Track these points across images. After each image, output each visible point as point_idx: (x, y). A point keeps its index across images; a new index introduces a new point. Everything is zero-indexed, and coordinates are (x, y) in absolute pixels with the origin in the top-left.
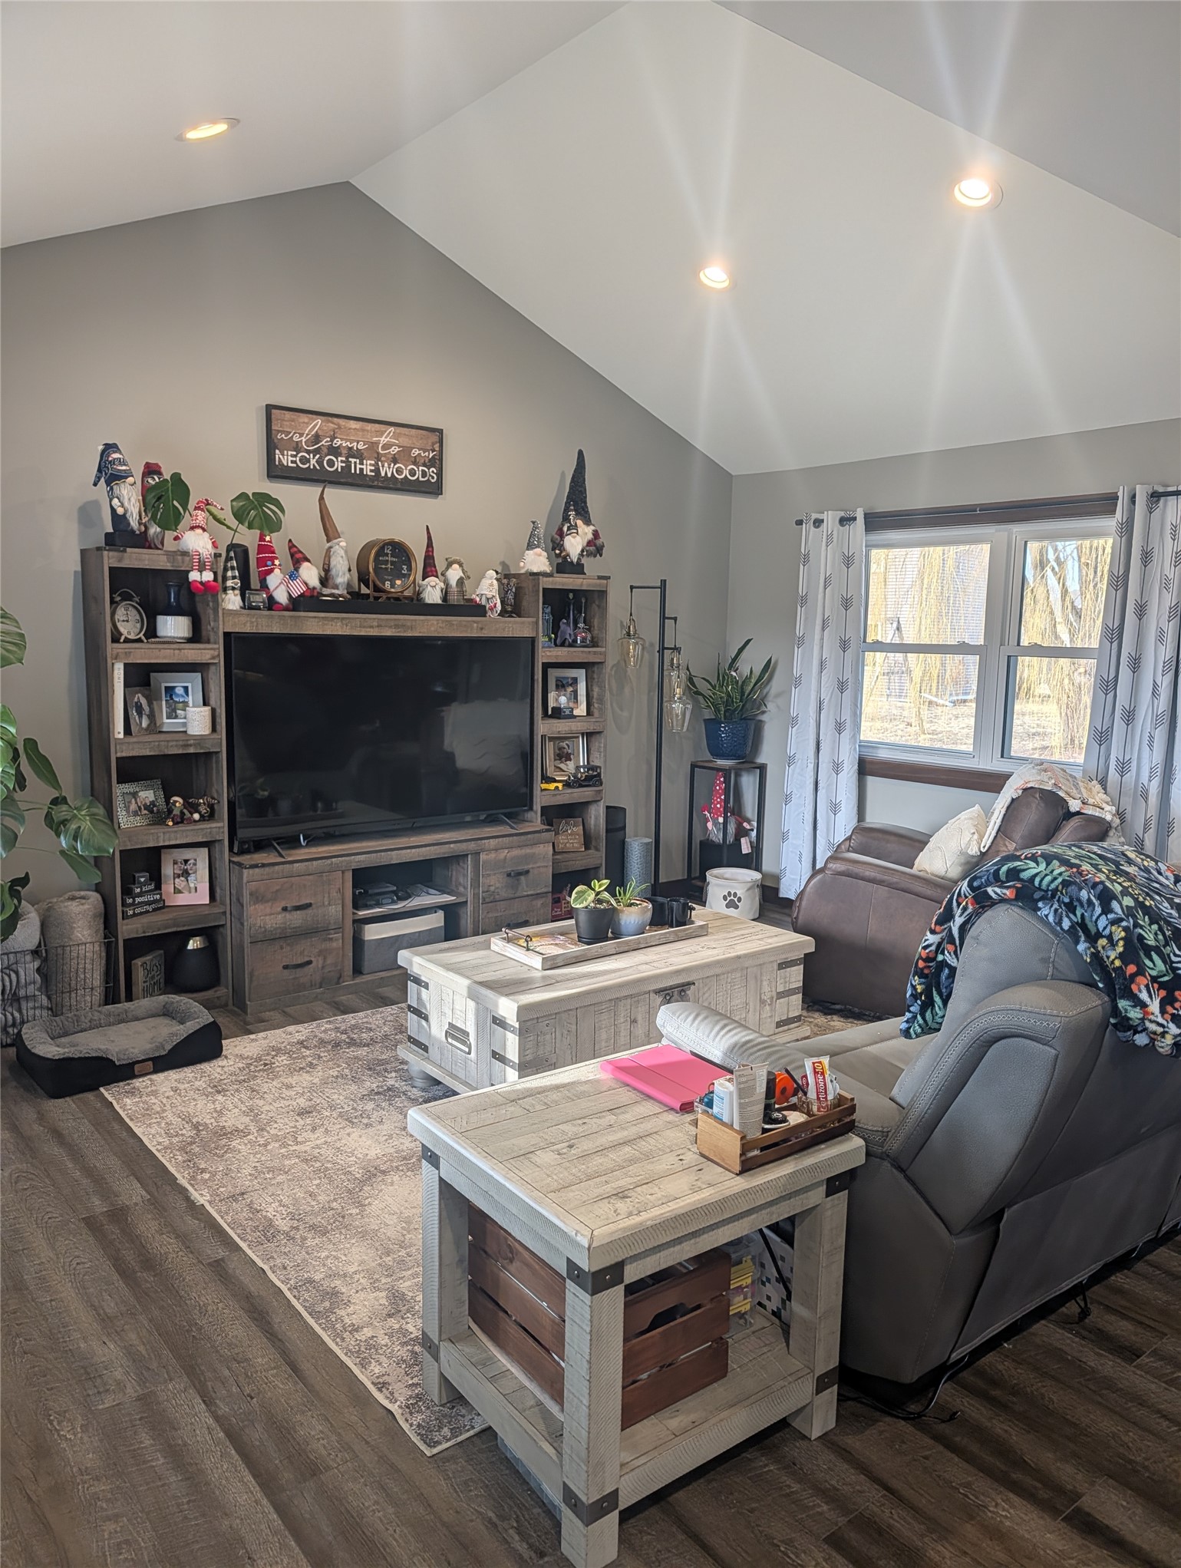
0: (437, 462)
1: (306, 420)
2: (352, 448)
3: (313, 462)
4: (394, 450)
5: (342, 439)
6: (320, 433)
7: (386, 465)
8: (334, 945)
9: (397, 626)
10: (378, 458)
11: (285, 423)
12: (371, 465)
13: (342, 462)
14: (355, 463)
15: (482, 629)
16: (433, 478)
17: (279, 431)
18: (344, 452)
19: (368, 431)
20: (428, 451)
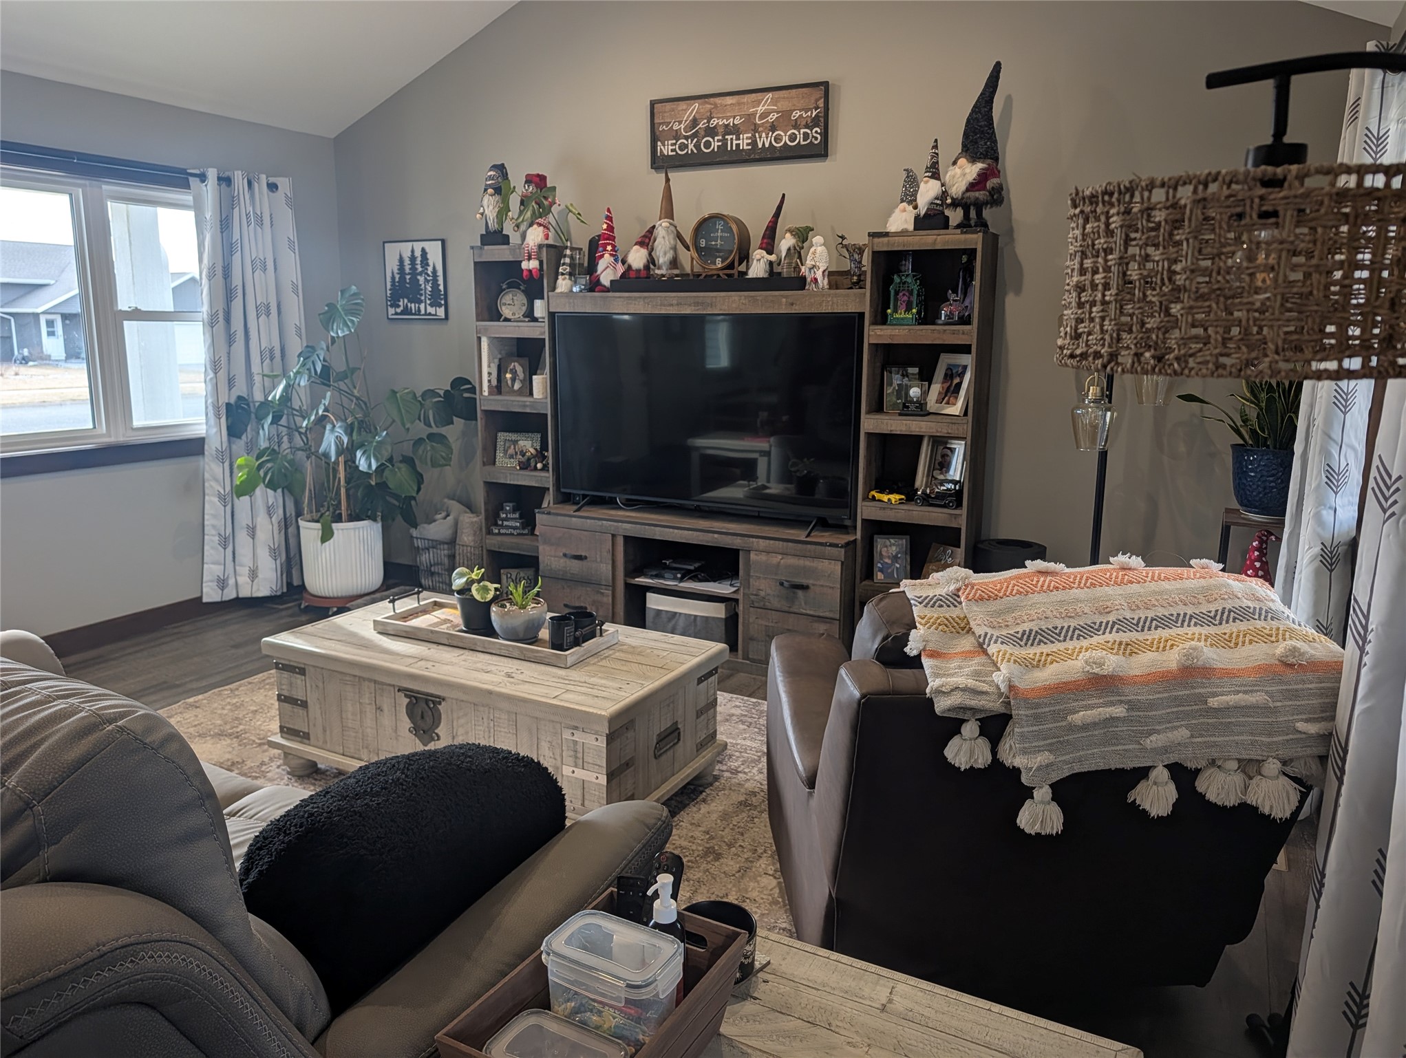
0: (823, 121)
1: (684, 107)
2: (729, 124)
3: (691, 146)
4: (773, 117)
5: (718, 118)
6: (697, 117)
7: (764, 135)
8: (605, 599)
9: (697, 304)
10: (755, 129)
11: (666, 115)
12: (747, 138)
13: (718, 141)
14: (732, 139)
15: (792, 304)
16: (816, 139)
17: (660, 124)
18: (721, 130)
19: (744, 103)
20: (811, 110)
